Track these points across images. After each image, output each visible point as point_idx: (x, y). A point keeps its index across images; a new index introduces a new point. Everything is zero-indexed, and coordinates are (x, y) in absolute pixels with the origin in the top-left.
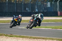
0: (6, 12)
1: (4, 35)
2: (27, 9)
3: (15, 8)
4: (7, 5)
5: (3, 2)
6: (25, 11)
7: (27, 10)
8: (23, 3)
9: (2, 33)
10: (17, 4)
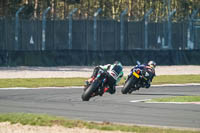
0: (91, 52)
1: (85, 124)
2: (159, 41)
3: (122, 37)
4: (95, 27)
5: (83, 18)
6: (154, 49)
7: (161, 44)
8: (146, 23)
9: (77, 119)
10: (126, 23)
